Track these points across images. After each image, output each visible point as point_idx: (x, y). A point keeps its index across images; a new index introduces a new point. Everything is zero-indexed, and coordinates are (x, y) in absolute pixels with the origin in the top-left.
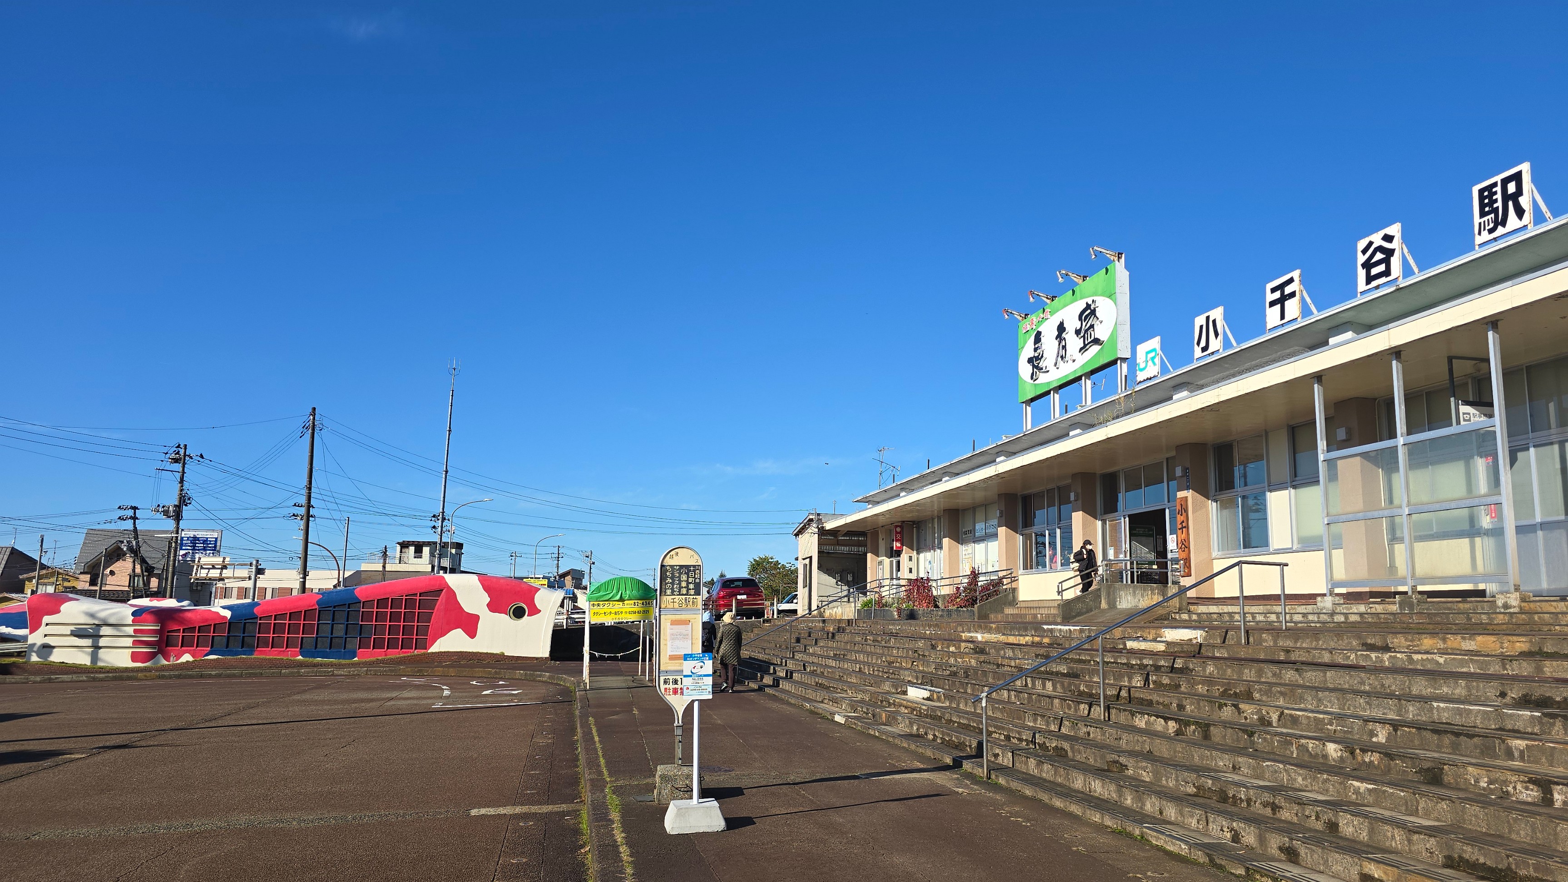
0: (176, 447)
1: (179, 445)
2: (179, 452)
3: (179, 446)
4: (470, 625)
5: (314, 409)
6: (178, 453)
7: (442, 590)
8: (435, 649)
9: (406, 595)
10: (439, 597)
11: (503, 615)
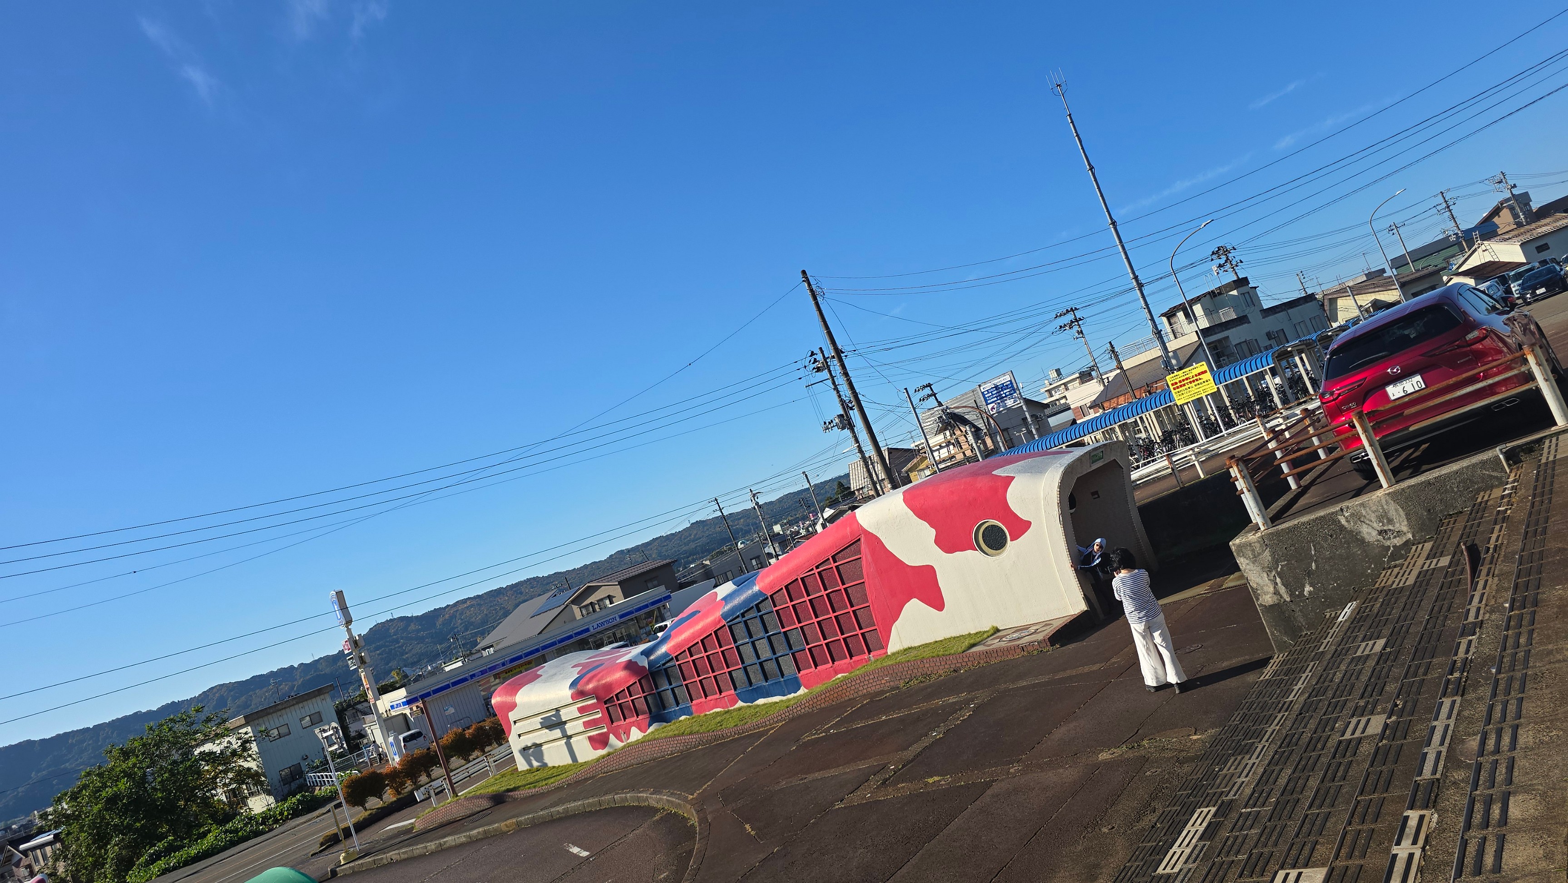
0: (811, 356)
1: (812, 352)
2: (815, 359)
3: (813, 354)
4: (925, 586)
5: (804, 272)
6: (815, 361)
7: (859, 539)
8: (895, 645)
9: (817, 567)
10: (859, 552)
11: (970, 552)
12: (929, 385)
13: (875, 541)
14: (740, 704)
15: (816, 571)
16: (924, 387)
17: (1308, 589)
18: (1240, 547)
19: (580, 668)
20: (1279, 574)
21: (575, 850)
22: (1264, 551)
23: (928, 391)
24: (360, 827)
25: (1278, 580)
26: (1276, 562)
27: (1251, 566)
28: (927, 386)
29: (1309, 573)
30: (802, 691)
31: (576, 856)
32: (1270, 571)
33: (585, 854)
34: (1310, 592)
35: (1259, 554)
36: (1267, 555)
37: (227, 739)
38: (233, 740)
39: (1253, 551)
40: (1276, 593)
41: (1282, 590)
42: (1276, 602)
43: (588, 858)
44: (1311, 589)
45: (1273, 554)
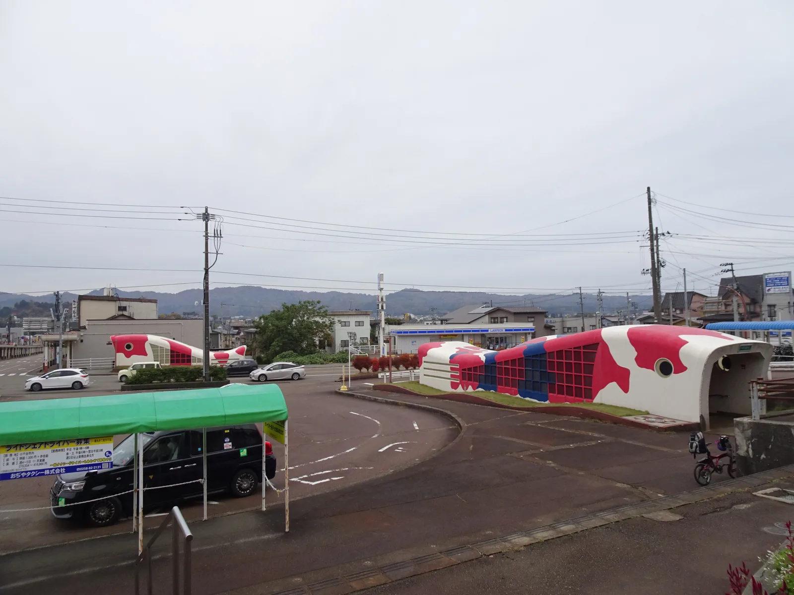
4: (622, 378)
5: (649, 188)
7: (599, 343)
8: (597, 400)
9: (574, 348)
10: (596, 349)
11: (651, 370)
12: (732, 264)
13: (606, 347)
14: (518, 396)
15: (573, 350)
16: (727, 264)
17: (763, 456)
18: (738, 423)
19: (458, 350)
20: (752, 443)
21: (415, 425)
22: (749, 430)
23: (729, 267)
24: (354, 379)
25: (750, 446)
26: (752, 437)
27: (740, 434)
28: (729, 264)
29: (767, 449)
30: (547, 402)
31: (414, 427)
32: (748, 440)
33: (417, 428)
34: (764, 458)
35: (746, 430)
36: (749, 432)
37: (325, 318)
38: (327, 320)
39: (744, 427)
40: (747, 451)
41: (751, 452)
42: (746, 456)
43: (417, 430)
44: (765, 457)
45: (752, 433)
